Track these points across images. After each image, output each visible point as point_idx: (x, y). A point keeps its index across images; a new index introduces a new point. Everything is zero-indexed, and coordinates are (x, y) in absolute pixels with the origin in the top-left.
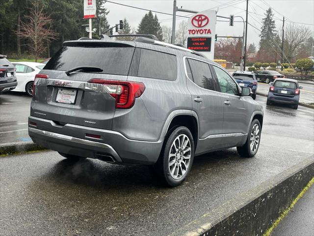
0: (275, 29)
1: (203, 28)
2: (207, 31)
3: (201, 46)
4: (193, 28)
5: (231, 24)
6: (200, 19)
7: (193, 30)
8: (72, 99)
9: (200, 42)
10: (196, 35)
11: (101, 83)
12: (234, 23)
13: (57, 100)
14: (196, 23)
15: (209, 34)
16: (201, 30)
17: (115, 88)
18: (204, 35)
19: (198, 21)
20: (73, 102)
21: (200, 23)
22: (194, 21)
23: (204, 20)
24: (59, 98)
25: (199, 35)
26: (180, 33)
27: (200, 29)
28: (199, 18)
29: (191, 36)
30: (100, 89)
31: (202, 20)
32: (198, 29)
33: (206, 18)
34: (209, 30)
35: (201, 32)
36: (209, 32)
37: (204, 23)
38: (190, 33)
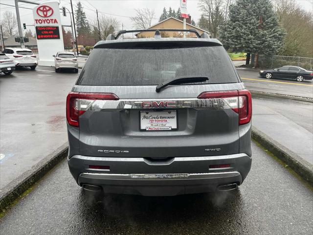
0: (86, 19)
1: (49, 18)
2: (53, 21)
3: (50, 34)
4: (39, 18)
5: (65, 15)
6: (45, 9)
7: (40, 20)
9: (49, 31)
10: (43, 25)
11: (220, 97)
12: (67, 14)
13: (143, 127)
14: (41, 13)
15: (56, 23)
16: (48, 20)
17: (234, 101)
18: (51, 25)
19: (43, 11)
21: (45, 13)
22: (39, 11)
23: (49, 10)
25: (46, 24)
26: (6, 22)
27: (46, 19)
28: (43, 9)
29: (39, 25)
31: (47, 11)
32: (44, 19)
33: (50, 9)
34: (55, 20)
35: (48, 21)
36: (56, 21)
37: (49, 13)
38: (37, 23)
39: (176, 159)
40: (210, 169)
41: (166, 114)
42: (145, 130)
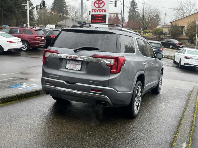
0: (137, 8)
1: (101, 9)
2: (104, 11)
3: (100, 20)
4: (95, 8)
5: (116, 6)
6: (99, 2)
7: (95, 10)
8: (79, 67)
9: (99, 17)
10: (97, 13)
11: (100, 58)
12: (117, 5)
13: (67, 67)
14: (96, 5)
15: (105, 12)
16: (100, 10)
17: (109, 61)
18: (102, 13)
19: (98, 4)
20: (80, 69)
21: (99, 5)
22: (95, 4)
23: (102, 3)
24: (68, 66)
25: (99, 13)
27: (99, 9)
28: (98, 2)
29: (94, 13)
30: (100, 61)
31: (100, 4)
32: (98, 9)
33: (103, 2)
34: (105, 10)
35: (100, 11)
36: (105, 11)
37: (102, 5)
38: (93, 12)
39: (77, 84)
40: (91, 91)
41: (77, 63)
42: (67, 69)
